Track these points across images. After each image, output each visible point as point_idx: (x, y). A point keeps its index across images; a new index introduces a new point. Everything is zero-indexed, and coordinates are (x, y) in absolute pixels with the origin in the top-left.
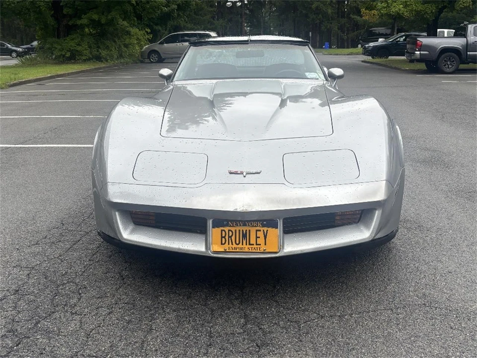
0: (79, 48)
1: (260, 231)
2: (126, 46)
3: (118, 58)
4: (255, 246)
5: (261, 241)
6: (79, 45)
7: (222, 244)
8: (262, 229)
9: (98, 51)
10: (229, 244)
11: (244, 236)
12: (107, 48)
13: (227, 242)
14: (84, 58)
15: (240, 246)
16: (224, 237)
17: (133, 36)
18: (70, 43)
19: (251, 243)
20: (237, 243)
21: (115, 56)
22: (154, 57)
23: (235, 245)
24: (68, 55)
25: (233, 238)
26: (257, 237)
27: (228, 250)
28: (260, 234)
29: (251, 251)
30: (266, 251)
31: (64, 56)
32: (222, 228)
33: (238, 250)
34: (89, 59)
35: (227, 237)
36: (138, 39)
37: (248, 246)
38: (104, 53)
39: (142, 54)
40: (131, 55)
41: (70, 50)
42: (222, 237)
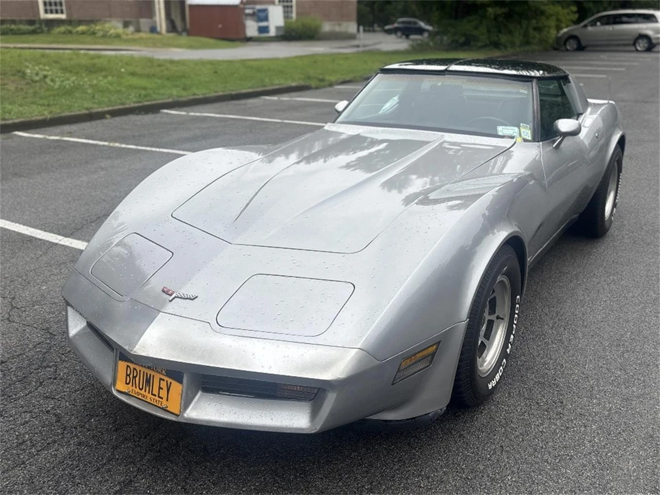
0: (476, 33)
1: (164, 380)
2: (538, 29)
3: (521, 46)
4: (157, 398)
5: (163, 393)
6: (476, 28)
7: (126, 383)
8: (166, 378)
9: (498, 36)
10: (132, 386)
11: (148, 381)
12: (510, 32)
13: (131, 383)
14: (480, 44)
15: (143, 392)
16: (129, 375)
17: (551, 15)
18: (466, 25)
19: (160, 396)
20: (141, 387)
21: (518, 43)
22: (572, 45)
23: (137, 390)
24: (462, 40)
25: (137, 379)
26: (160, 388)
27: (131, 393)
28: (163, 384)
29: (152, 402)
30: (168, 409)
31: (457, 41)
32: (129, 364)
33: (140, 397)
34: (485, 46)
35: (131, 376)
36: (558, 20)
37: (150, 395)
38: (504, 38)
39: (558, 39)
40: (542, 41)
41: (464, 35)
42: (127, 375)
